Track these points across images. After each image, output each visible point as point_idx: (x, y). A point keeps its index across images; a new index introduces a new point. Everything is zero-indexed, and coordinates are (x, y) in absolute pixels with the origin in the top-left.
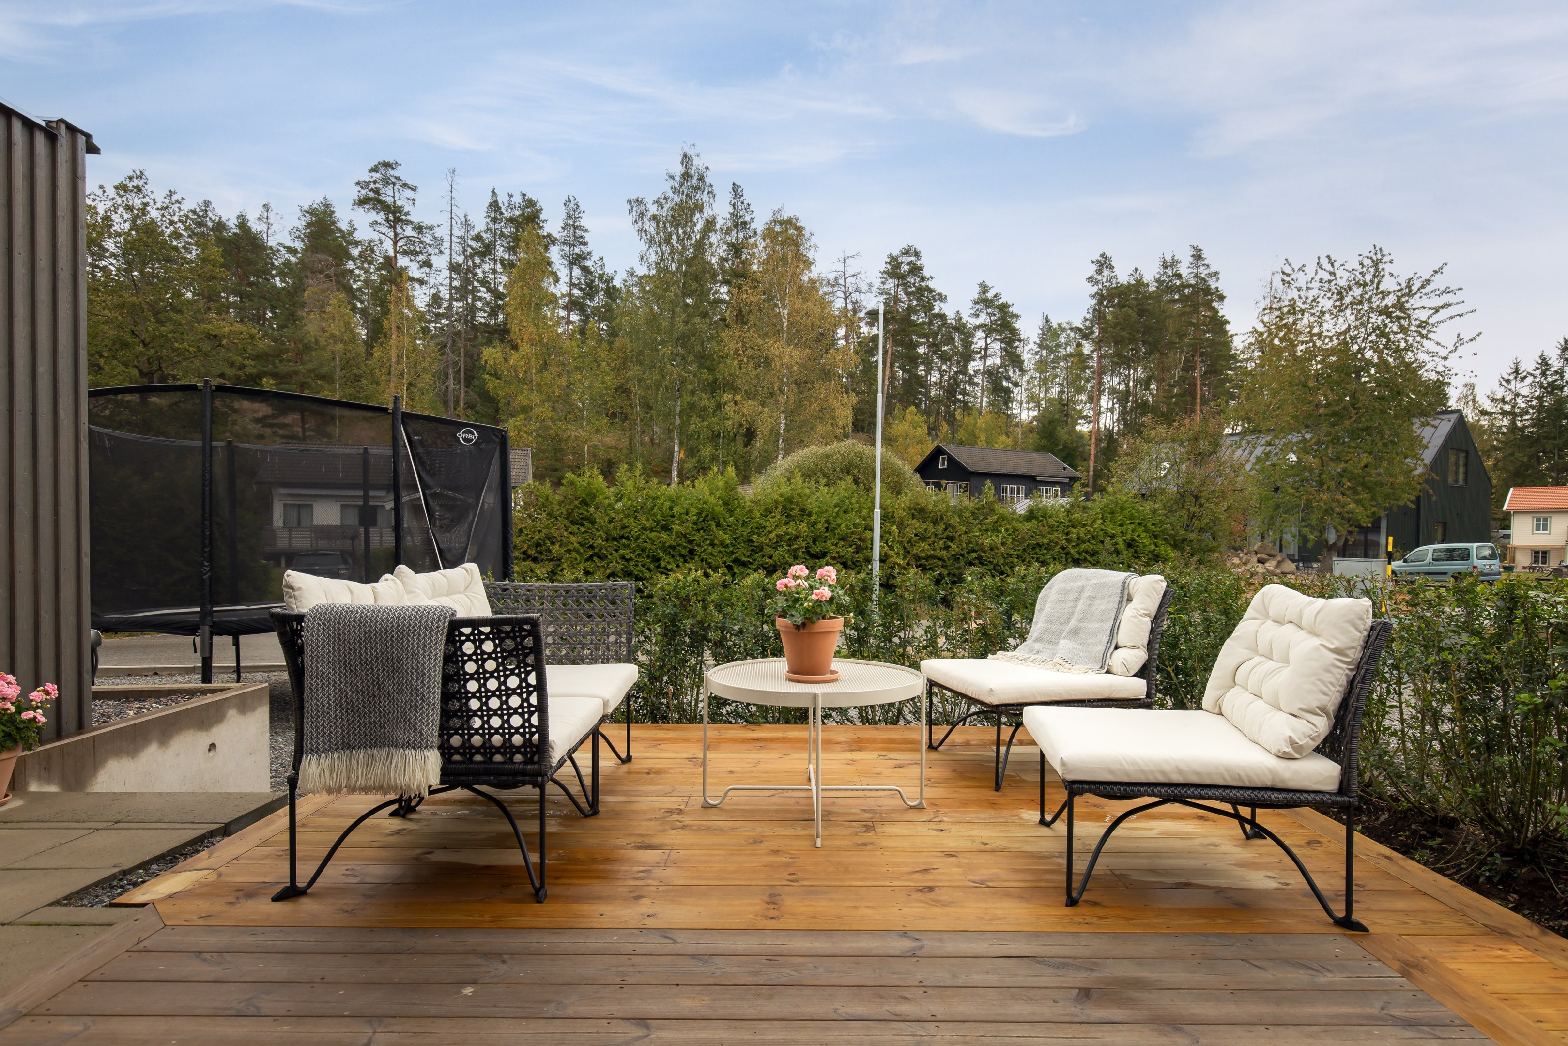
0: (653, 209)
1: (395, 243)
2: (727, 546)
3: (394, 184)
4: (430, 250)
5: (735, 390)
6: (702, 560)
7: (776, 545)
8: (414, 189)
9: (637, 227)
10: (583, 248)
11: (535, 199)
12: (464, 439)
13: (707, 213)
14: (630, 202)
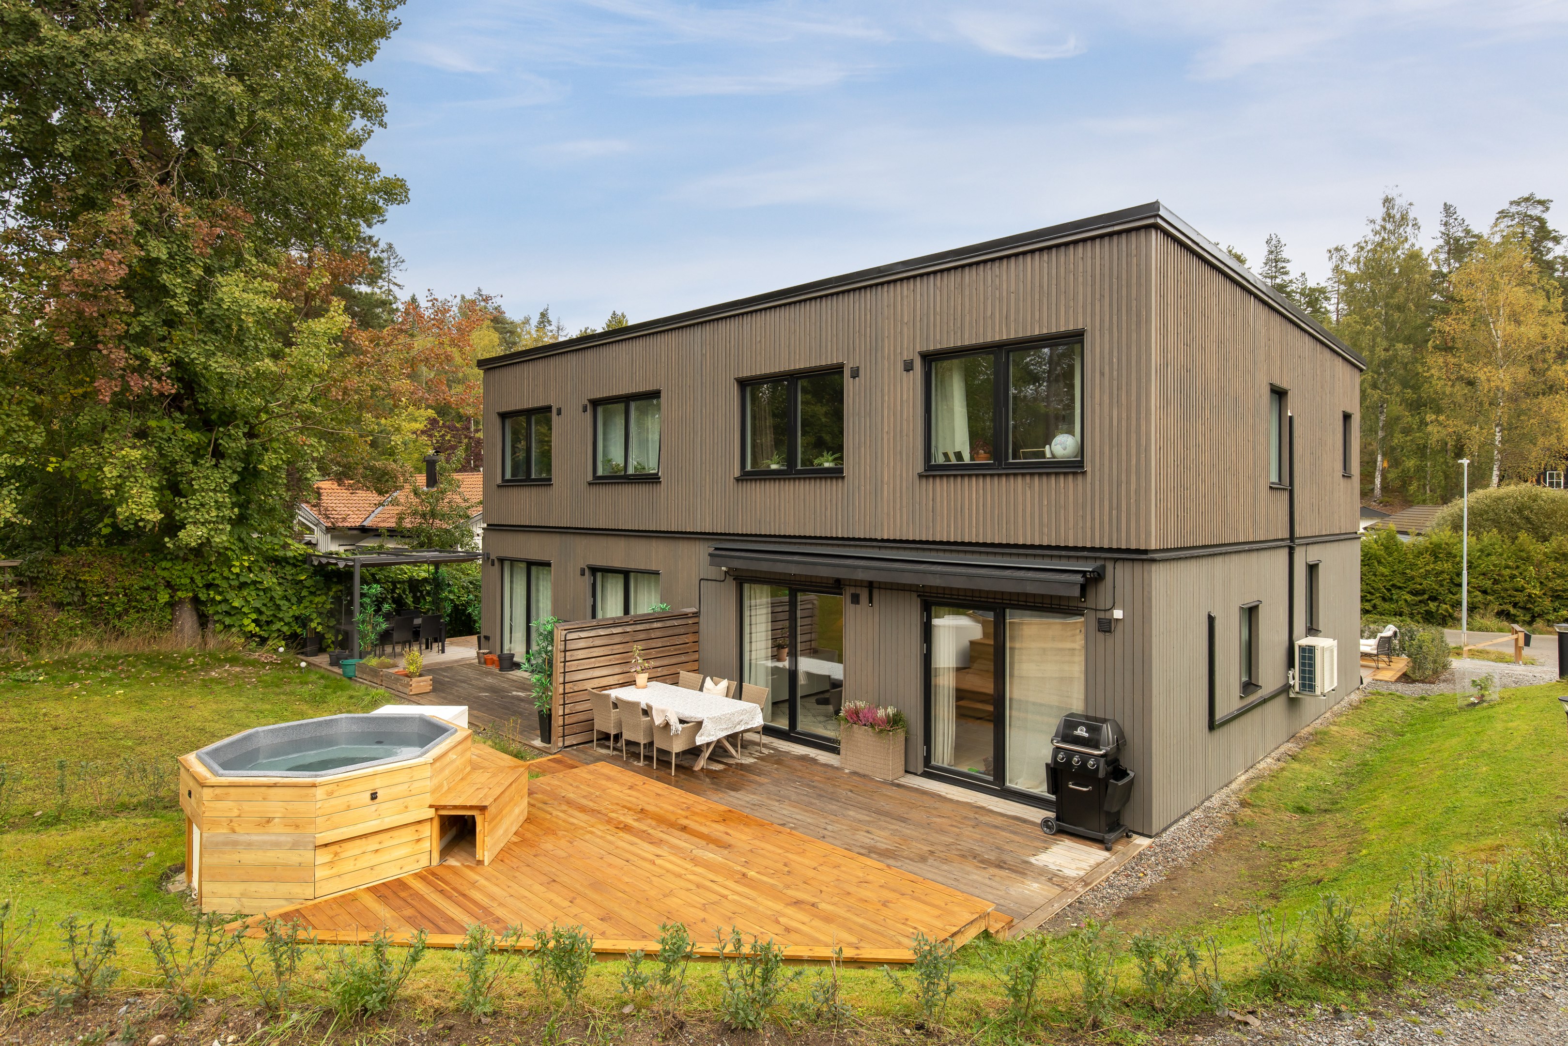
0: (1354, 253)
5: (1439, 410)
10: (1285, 278)
14: (1329, 250)
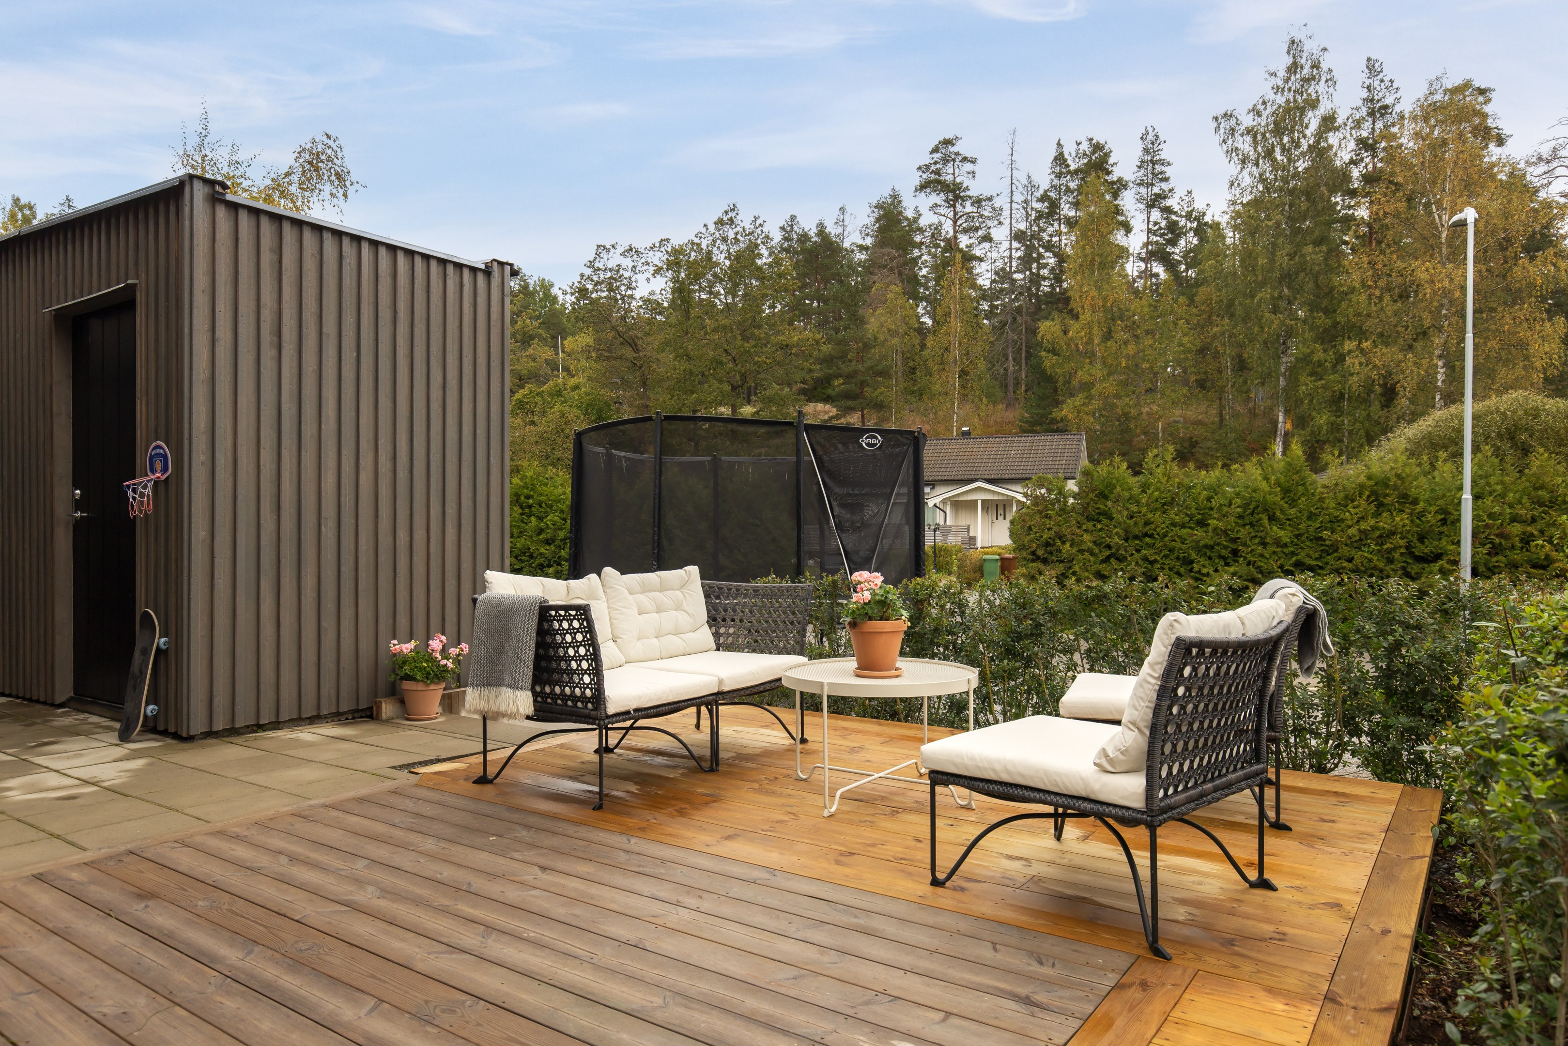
0: (1248, 121)
1: (955, 222)
2: (1285, 545)
3: (954, 160)
4: (990, 223)
5: (1361, 334)
6: (1249, 564)
7: (1359, 543)
8: (973, 161)
9: (1225, 147)
10: (1163, 185)
11: (1102, 142)
12: (868, 444)
13: (1324, 108)
14: (1216, 119)
